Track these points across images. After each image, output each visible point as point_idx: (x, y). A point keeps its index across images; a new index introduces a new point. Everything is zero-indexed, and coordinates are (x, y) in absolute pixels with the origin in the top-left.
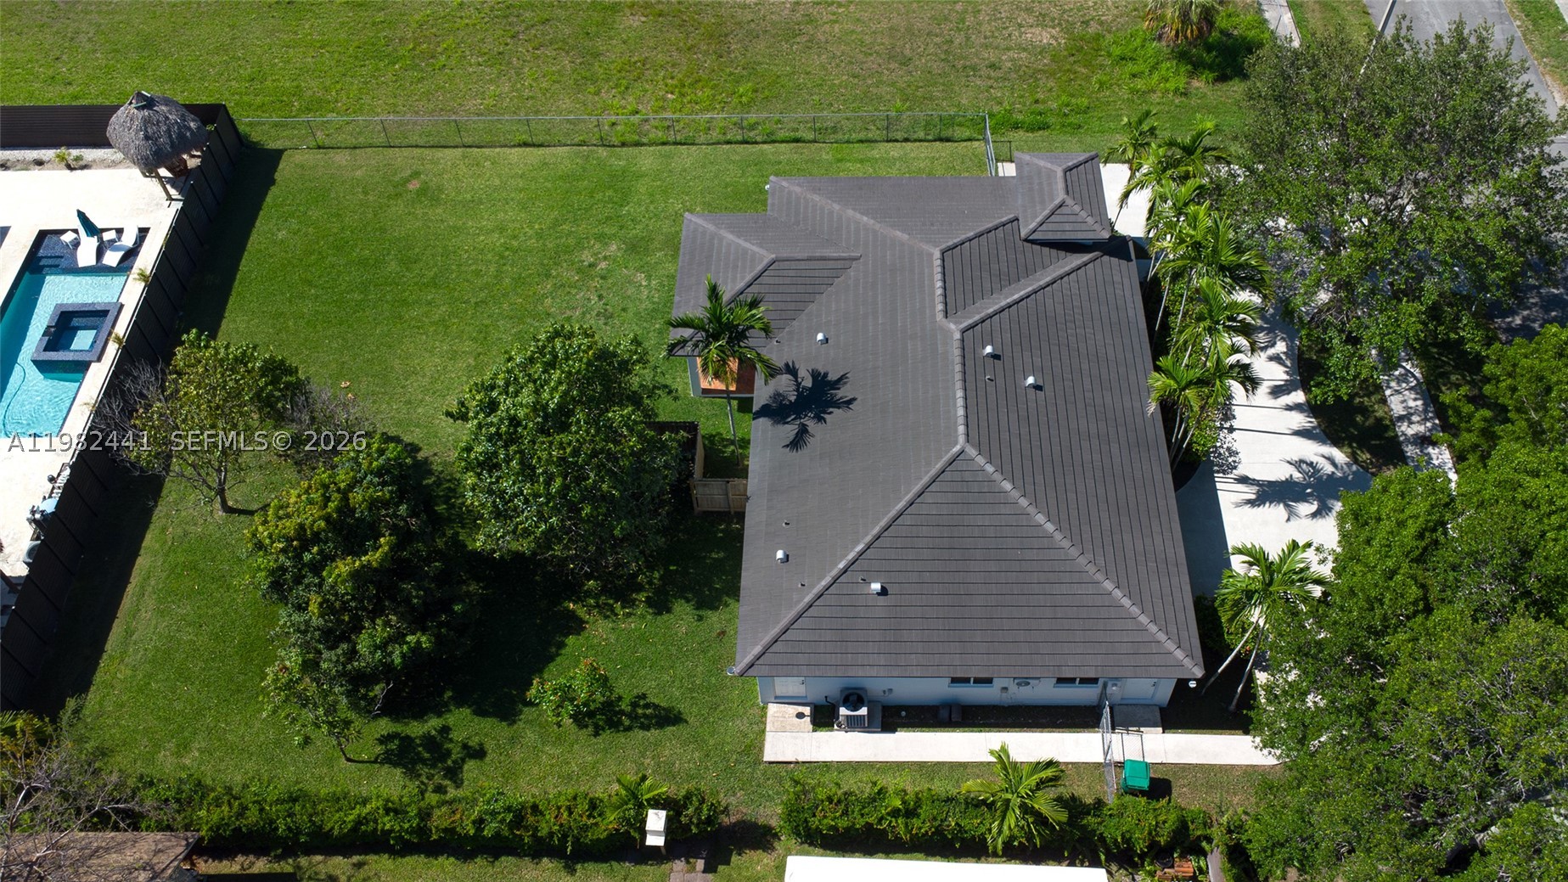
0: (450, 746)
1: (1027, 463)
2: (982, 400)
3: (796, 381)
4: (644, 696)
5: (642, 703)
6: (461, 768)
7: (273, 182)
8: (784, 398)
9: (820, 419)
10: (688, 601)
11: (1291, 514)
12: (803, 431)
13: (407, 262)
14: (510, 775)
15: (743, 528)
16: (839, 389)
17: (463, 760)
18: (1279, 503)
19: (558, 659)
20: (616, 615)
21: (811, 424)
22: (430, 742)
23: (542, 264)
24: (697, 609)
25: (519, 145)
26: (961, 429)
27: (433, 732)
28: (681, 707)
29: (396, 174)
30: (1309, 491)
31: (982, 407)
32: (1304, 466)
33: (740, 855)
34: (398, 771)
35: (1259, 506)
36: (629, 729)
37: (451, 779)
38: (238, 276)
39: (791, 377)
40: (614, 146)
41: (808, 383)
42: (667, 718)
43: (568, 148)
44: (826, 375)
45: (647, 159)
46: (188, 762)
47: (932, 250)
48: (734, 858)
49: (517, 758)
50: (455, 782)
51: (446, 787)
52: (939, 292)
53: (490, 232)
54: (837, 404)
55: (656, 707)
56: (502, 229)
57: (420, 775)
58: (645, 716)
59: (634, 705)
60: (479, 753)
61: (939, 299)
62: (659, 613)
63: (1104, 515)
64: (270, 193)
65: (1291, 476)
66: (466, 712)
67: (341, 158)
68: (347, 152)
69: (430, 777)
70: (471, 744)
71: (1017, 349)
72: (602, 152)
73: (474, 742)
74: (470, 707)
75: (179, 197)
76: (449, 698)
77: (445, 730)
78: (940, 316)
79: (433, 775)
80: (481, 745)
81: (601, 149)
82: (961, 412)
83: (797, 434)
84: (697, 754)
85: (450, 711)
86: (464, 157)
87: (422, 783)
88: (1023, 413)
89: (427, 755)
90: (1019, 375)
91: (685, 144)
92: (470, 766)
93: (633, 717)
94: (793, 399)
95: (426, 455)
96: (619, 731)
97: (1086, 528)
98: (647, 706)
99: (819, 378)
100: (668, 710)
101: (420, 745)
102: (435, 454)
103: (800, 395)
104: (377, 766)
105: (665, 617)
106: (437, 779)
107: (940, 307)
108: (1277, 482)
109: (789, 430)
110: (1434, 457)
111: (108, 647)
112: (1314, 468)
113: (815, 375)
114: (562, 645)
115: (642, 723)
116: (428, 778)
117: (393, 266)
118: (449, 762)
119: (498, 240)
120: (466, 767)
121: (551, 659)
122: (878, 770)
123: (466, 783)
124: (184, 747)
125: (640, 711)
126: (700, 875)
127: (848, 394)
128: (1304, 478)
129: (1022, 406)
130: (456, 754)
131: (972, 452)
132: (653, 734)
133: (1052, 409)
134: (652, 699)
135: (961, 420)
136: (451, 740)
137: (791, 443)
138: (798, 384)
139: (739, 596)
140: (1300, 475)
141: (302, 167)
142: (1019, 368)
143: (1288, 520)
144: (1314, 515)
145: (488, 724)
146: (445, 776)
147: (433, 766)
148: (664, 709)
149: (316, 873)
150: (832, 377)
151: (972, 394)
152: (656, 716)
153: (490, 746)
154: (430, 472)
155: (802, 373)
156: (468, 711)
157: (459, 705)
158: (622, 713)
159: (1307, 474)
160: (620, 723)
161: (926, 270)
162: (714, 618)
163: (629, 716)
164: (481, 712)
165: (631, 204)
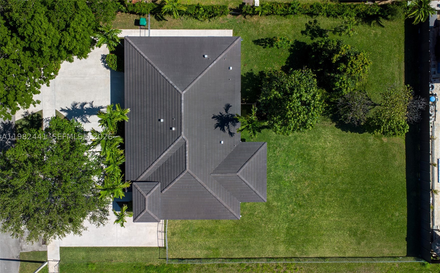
0: (310, 35)
1: (165, 92)
2: (176, 111)
3: (229, 129)
4: (264, 48)
5: (264, 46)
6: (306, 29)
7: (407, 239)
8: (232, 124)
9: (222, 114)
10: (255, 75)
11: (91, 104)
12: (227, 110)
13: (353, 201)
14: (294, 27)
15: (242, 99)
16: (217, 123)
17: (306, 31)
18: (94, 108)
19: (286, 59)
20: (273, 72)
21: (224, 113)
22: (315, 36)
23: (311, 200)
24: (253, 73)
25: (327, 258)
26: (183, 99)
27: (315, 38)
28: (254, 45)
29: (366, 243)
30: (85, 112)
31: (176, 108)
32: (85, 120)
33: (237, 7)
34: (321, 28)
35: (100, 107)
36: (266, 39)
37: (309, 26)
38: (406, 196)
39: (230, 131)
40: (294, 258)
41: (226, 128)
42: (257, 42)
43: (310, 256)
44: (221, 129)
45: (282, 250)
46: (374, 31)
47: (189, 170)
48: (238, 6)
49: (293, 31)
50: (307, 25)
51: (309, 24)
52: (187, 152)
53: (330, 215)
54: (217, 118)
55: (260, 45)
56: (326, 216)
57: (316, 27)
58: (263, 42)
59: (266, 45)
60: (303, 32)
61: (187, 149)
62: (262, 72)
63: (145, 80)
64: (406, 234)
65: (89, 117)
66: (308, 44)
67: (386, 252)
68: (385, 255)
69: (313, 26)
70: (305, 35)
71: (165, 133)
72: (298, 254)
73: (304, 35)
74: (307, 45)
75: (436, 231)
76: (312, 48)
77: (312, 39)
78: (187, 142)
79: (313, 27)
80: (302, 35)
81: (298, 256)
82: (183, 104)
83: (228, 110)
84: (249, 32)
85: (312, 44)
86: (345, 252)
87: (315, 25)
88: (165, 109)
89: (315, 32)
90: (165, 123)
91: (270, 258)
92: (304, 29)
93: (266, 42)
94: (230, 123)
95: (333, 124)
96: (269, 38)
97: (150, 74)
98: (263, 45)
100: (257, 44)
101: (317, 35)
102: (331, 124)
103: (228, 124)
104: (327, 29)
105: (260, 71)
106: (311, 26)
107: (187, 146)
108: (94, 115)
109: (231, 111)
110: (48, 124)
111: (404, 63)
112: (83, 120)
113: (224, 130)
114: (286, 63)
115: (263, 40)
116: (314, 26)
117: (358, 200)
118: (309, 30)
120: (305, 29)
121: (289, 58)
122: (205, 28)
123: (304, 25)
124: (376, 35)
125: (264, 43)
126: (246, 2)
127: (214, 120)
128: (86, 116)
129: (165, 112)
130: (308, 32)
131: (180, 91)
132: (260, 38)
133: (156, 114)
134: (262, 47)
135: (183, 102)
136: (310, 36)
137: (229, 107)
138: (228, 128)
139: (241, 77)
140: (87, 117)
141: (398, 247)
142: (165, 126)
143: (93, 102)
144: (85, 104)
145: (302, 41)
146: (310, 26)
147: (313, 29)
148: (258, 44)
149: (335, 2)
150: (219, 128)
151: (179, 113)
152: (260, 42)
153: (300, 34)
154: (331, 118)
155: (227, 132)
156: (307, 44)
157: (309, 45)
158: (269, 43)
159: (85, 118)
160: (269, 40)
161: (191, 162)
162: (247, 70)
163: (267, 42)
164: (304, 43)
165: (285, 228)
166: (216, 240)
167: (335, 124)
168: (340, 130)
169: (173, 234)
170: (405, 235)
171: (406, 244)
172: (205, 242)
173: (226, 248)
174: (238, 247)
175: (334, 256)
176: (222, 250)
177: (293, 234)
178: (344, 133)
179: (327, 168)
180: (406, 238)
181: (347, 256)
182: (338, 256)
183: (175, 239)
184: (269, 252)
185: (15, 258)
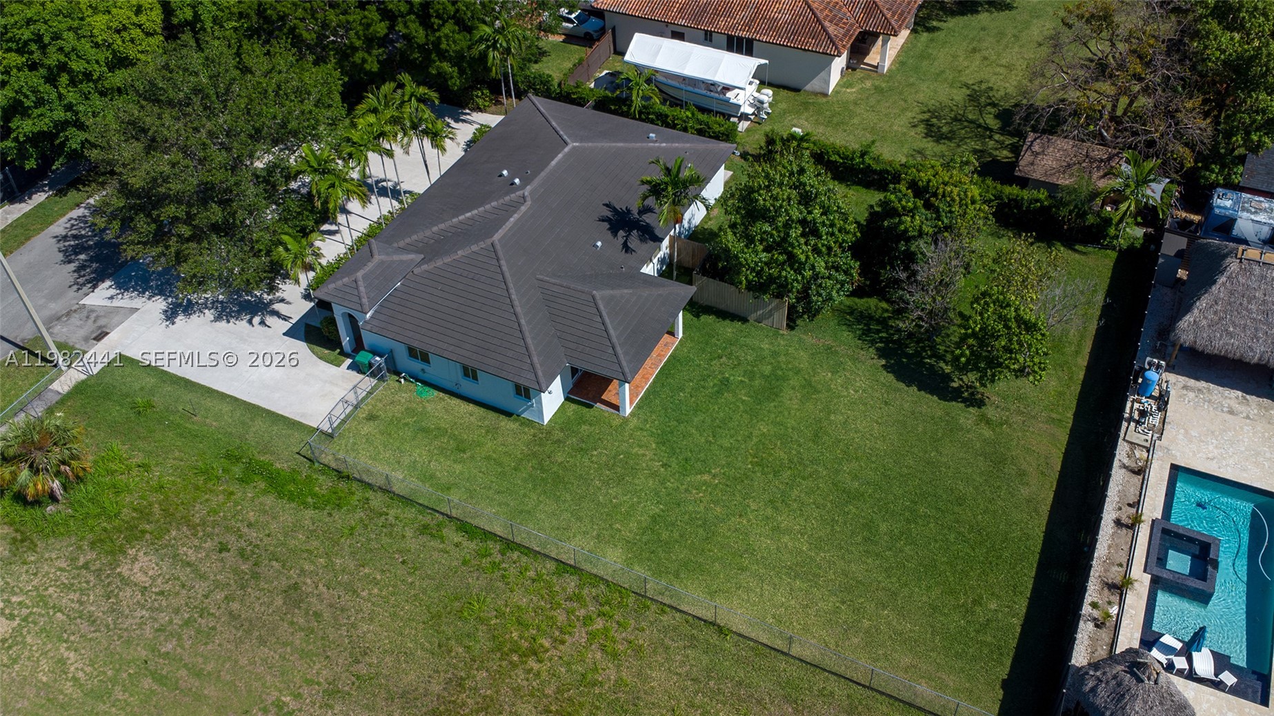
2: (542, 164)
3: (627, 239)
8: (639, 236)
9: (629, 211)
12: (641, 212)
16: (608, 216)
21: (635, 212)
26: (567, 149)
31: (545, 160)
39: (627, 242)
40: (636, 593)
41: (621, 233)
43: (682, 607)
44: (609, 229)
45: (612, 561)
53: (788, 531)
54: (614, 210)
56: (776, 529)
78: (529, 203)
81: (650, 594)
82: (560, 155)
83: (645, 214)
86: (790, 641)
88: (522, 163)
91: (569, 566)
94: (635, 231)
95: (878, 360)
99: (614, 230)
102: (872, 359)
103: (630, 231)
113: (615, 234)
119: (784, 520)
127: (605, 210)
129: (520, 166)
135: (563, 153)
137: (651, 212)
138: (627, 237)
150: (606, 225)
151: (545, 165)
154: (879, 350)
155: (621, 240)
165: (651, 513)
166: (458, 468)
167: (883, 362)
168: (891, 377)
169: (371, 417)
170: (1003, 672)
171: (1001, 697)
172: (430, 462)
173: (471, 494)
174: (500, 505)
175: (753, 635)
176: (455, 496)
177: (665, 535)
178: (901, 385)
179: (826, 433)
180: (1004, 681)
181: (793, 652)
182: (765, 641)
183: (367, 428)
184: (574, 548)
185: (18, 341)
